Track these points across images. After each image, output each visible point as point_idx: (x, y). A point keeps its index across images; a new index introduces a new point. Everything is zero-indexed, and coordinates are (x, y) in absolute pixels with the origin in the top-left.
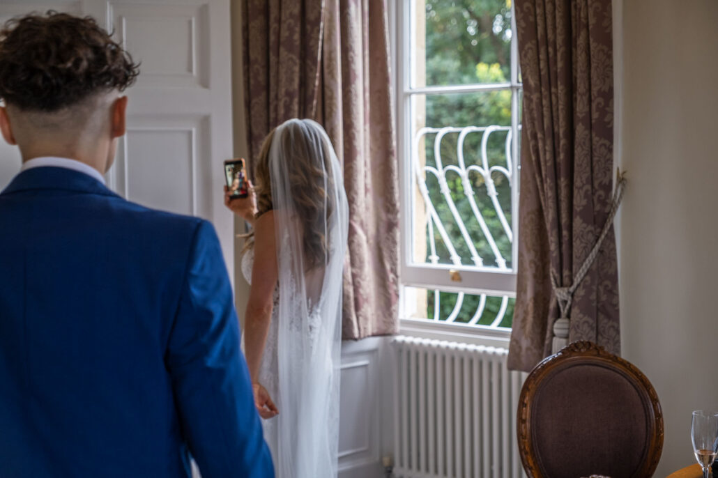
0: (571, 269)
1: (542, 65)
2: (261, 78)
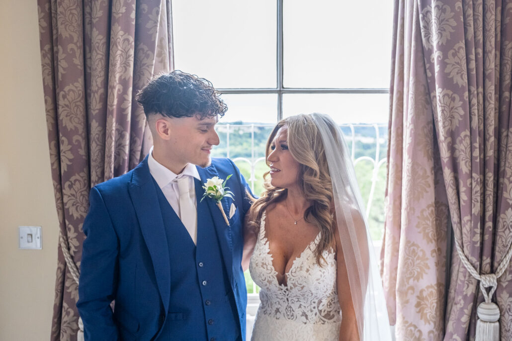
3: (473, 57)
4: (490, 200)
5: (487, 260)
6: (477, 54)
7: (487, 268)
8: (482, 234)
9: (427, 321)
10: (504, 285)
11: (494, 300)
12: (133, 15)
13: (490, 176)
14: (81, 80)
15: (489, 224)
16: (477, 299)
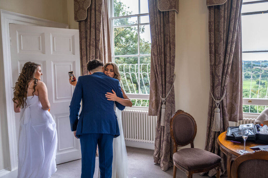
0: (165, 94)
1: (158, 50)
2: (85, 53)
3: (158, 48)
4: (164, 81)
5: (164, 95)
6: (159, 48)
7: (164, 96)
8: (162, 89)
9: (153, 109)
10: (167, 100)
11: (165, 104)
12: (94, 43)
13: (163, 75)
14: (86, 56)
15: (164, 86)
16: (162, 104)
